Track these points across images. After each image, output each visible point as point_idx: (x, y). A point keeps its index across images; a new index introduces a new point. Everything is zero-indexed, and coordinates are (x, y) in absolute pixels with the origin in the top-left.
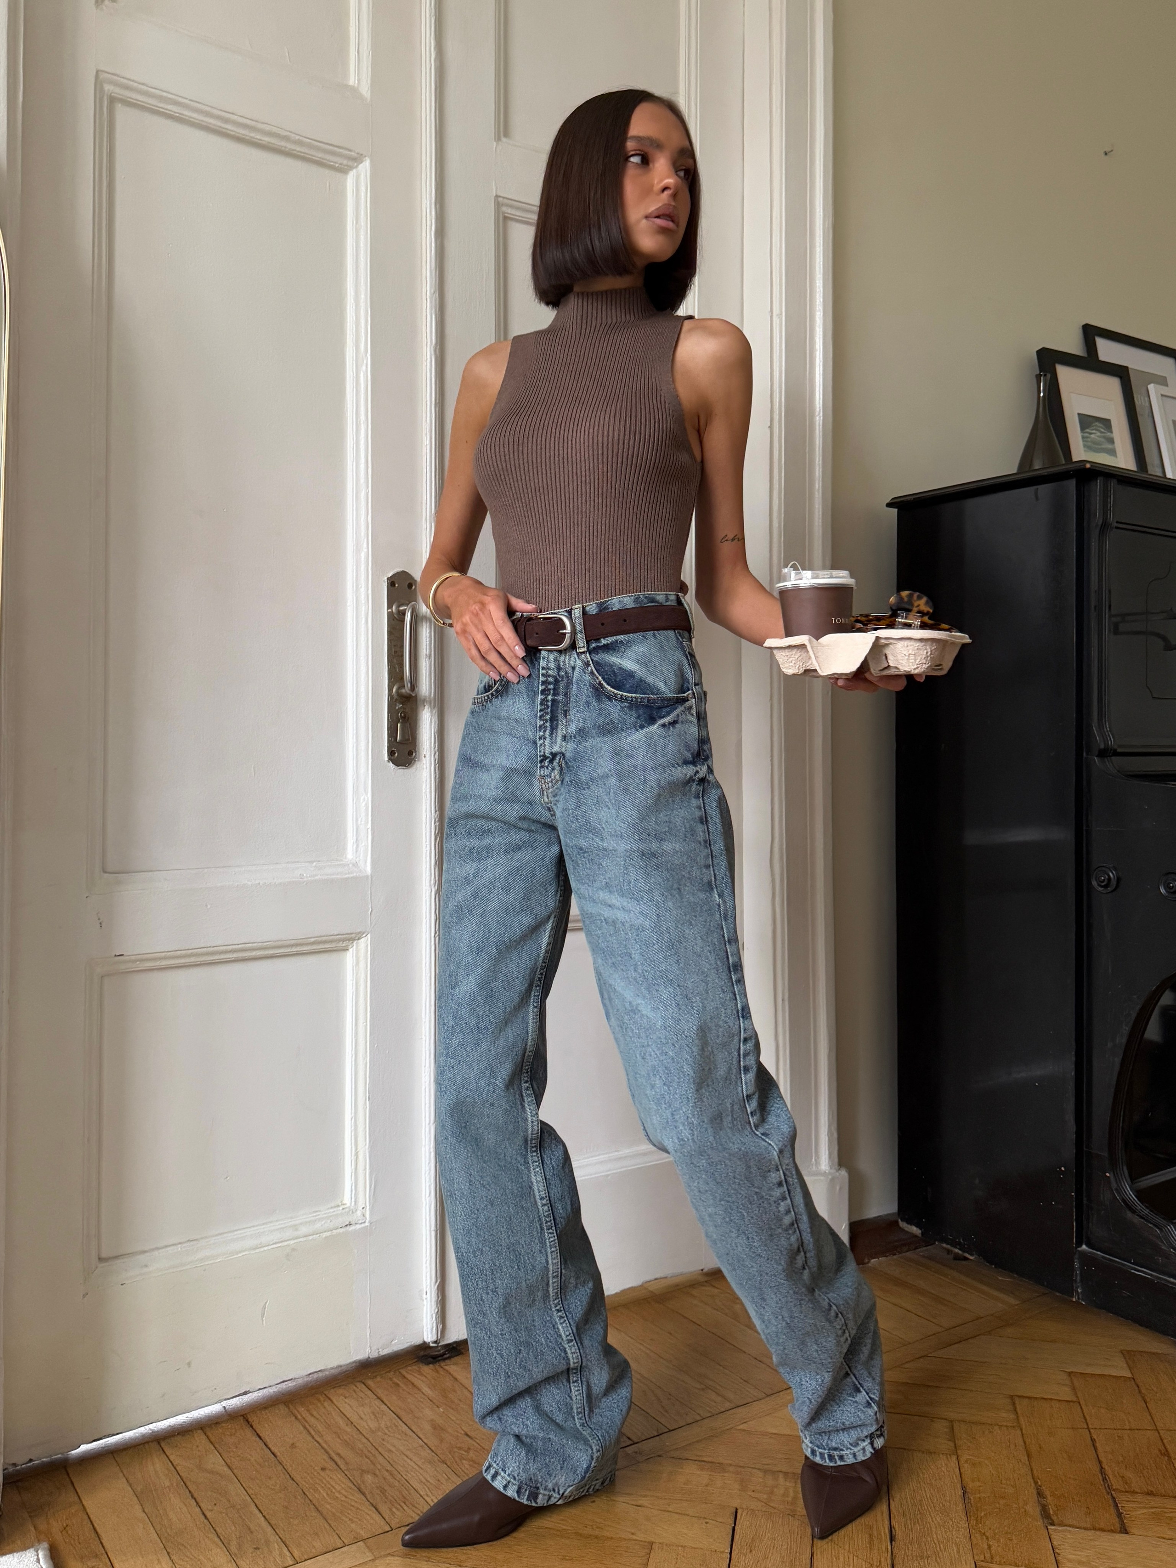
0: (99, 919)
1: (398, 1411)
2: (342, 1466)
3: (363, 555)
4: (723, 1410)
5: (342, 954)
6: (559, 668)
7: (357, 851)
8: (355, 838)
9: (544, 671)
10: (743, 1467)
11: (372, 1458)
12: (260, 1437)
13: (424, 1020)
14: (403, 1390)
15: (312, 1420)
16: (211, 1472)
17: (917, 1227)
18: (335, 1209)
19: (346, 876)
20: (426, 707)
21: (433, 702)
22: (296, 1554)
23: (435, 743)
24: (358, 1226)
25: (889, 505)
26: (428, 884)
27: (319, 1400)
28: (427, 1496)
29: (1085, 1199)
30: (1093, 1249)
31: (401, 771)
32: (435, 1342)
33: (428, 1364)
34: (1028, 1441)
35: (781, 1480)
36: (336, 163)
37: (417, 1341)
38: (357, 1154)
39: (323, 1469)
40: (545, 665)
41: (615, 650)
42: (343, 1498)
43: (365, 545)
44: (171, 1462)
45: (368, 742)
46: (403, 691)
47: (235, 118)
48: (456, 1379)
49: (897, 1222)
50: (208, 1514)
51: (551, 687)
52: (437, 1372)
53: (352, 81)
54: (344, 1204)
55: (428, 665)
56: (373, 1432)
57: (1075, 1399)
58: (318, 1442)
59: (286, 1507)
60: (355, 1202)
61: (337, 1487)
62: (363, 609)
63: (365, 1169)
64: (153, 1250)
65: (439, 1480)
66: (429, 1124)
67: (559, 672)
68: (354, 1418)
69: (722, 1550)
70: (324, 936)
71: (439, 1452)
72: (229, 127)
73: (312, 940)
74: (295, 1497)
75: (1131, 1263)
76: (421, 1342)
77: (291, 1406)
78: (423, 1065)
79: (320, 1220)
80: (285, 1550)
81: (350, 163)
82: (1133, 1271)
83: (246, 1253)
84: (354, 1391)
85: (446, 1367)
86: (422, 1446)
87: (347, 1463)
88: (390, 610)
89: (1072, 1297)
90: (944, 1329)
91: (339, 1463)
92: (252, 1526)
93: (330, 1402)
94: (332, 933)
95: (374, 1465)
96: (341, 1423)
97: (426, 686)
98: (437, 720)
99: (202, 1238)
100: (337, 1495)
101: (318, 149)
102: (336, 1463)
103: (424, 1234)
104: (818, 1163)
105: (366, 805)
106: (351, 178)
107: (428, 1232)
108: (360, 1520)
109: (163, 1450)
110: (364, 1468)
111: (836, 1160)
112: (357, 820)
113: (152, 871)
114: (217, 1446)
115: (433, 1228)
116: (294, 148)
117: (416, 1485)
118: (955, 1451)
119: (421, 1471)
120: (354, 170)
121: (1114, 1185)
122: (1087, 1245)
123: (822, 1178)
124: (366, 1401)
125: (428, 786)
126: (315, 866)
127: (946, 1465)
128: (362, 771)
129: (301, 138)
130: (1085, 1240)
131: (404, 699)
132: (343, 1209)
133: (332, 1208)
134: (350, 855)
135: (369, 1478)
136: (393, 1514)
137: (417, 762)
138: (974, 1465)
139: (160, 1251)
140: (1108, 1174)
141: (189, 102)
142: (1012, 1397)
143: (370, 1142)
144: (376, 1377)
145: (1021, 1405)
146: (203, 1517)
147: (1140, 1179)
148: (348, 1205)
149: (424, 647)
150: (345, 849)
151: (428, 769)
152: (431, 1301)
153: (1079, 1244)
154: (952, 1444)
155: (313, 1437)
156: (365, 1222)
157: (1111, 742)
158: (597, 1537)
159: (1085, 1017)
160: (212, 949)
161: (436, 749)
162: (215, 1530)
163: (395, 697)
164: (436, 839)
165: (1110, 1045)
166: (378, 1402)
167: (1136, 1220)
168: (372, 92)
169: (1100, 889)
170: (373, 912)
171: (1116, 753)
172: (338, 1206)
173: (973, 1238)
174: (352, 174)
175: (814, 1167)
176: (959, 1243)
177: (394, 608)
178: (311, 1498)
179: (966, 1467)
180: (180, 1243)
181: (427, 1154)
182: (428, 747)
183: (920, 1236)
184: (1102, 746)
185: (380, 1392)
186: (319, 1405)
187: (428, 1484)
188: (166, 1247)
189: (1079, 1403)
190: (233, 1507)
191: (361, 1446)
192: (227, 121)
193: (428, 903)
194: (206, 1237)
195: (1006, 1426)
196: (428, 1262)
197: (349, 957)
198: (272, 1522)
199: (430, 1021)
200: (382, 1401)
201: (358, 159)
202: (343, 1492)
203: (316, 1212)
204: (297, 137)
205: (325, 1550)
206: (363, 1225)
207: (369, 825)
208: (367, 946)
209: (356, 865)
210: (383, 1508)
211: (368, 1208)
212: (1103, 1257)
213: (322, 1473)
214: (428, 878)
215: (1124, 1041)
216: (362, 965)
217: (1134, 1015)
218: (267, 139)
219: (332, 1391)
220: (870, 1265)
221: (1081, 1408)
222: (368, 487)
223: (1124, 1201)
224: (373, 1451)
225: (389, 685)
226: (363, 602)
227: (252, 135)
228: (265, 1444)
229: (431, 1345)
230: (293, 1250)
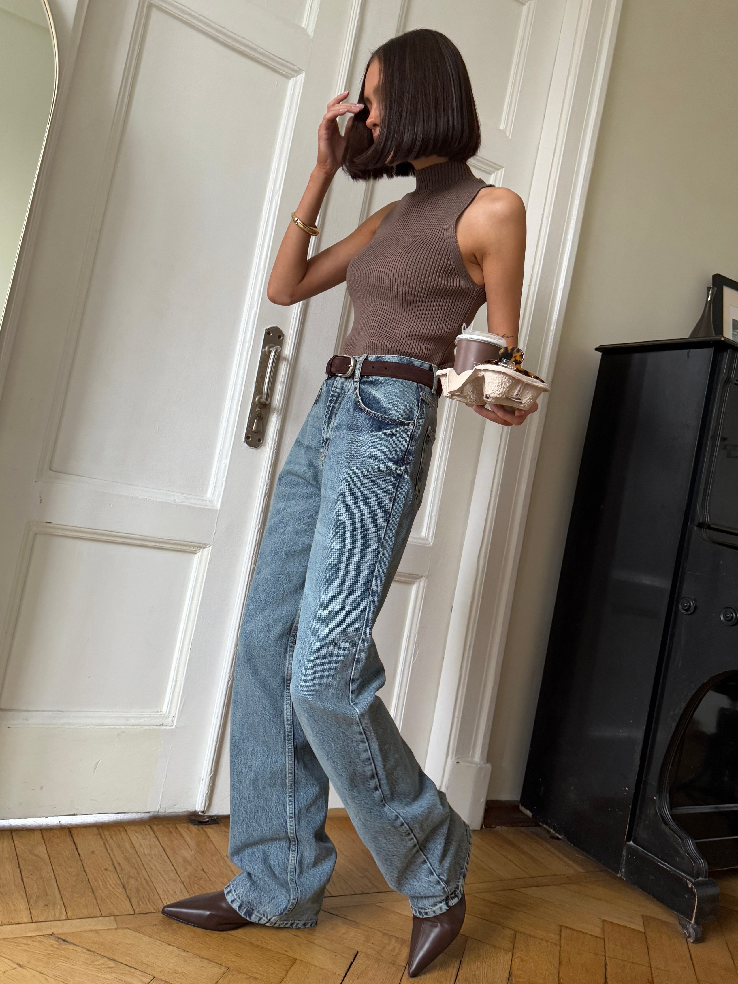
0: (41, 497)
1: (166, 848)
2: (118, 871)
3: (253, 312)
4: (371, 892)
5: (192, 555)
6: (342, 389)
7: (214, 493)
8: (214, 485)
9: (334, 389)
10: (372, 928)
11: (139, 870)
12: (74, 843)
13: (235, 608)
14: (174, 836)
15: (110, 841)
16: (37, 856)
17: (530, 811)
18: (156, 713)
19: (204, 507)
20: (275, 414)
21: (280, 411)
22: (70, 914)
23: (276, 437)
24: (168, 727)
25: (597, 349)
26: (254, 523)
27: (119, 830)
28: (164, 899)
29: (638, 811)
30: (637, 845)
31: (251, 450)
32: (203, 812)
33: (194, 825)
34: (562, 954)
35: (393, 941)
36: (284, 71)
37: (192, 809)
38: (176, 682)
39: (106, 870)
40: (336, 386)
41: (375, 385)
42: (112, 889)
43: (256, 306)
44: (14, 845)
45: (234, 428)
46: (262, 400)
47: (225, 31)
48: (209, 837)
49: (519, 806)
50: (24, 879)
51: (335, 398)
52: (199, 830)
53: (304, 25)
54: (162, 712)
55: (281, 388)
56: (145, 855)
57: (602, 937)
58: (109, 854)
59: (74, 886)
60: (169, 712)
61: (111, 882)
62: (247, 345)
63: (179, 692)
64: (34, 711)
65: (175, 892)
66: (226, 673)
67: (341, 391)
68: (137, 845)
69: (339, 973)
70: (181, 541)
71: (181, 876)
72: (221, 36)
73: (174, 541)
74: (82, 882)
75: (659, 859)
76: (194, 811)
77: (101, 830)
78: (229, 636)
79: (145, 717)
80: (64, 910)
81: (293, 73)
82: (659, 864)
83: (92, 727)
84: (143, 830)
85: (205, 829)
86: (172, 870)
87: (122, 869)
88: (263, 350)
89: (618, 873)
90: (529, 876)
91: (117, 868)
92: (48, 891)
93: (125, 832)
94: (187, 540)
95: (139, 875)
96: (128, 846)
97: (277, 400)
98: (280, 423)
99: (66, 711)
100: (109, 886)
101: (273, 60)
102: (115, 868)
103: (209, 742)
104: (473, 756)
105: (225, 466)
106: (292, 81)
107: (211, 741)
108: (117, 904)
109: (12, 837)
110: (132, 875)
111: (485, 756)
112: (217, 474)
113: (81, 476)
114: (46, 842)
115: (215, 739)
116: (259, 57)
117: (160, 892)
118: (513, 950)
119: (166, 884)
120: (295, 78)
121: (657, 805)
122: (633, 842)
123: (473, 766)
124: (148, 837)
125: (267, 463)
126: (185, 497)
127: (504, 957)
128: (227, 444)
129: (264, 51)
130: (633, 838)
131: (262, 406)
132: (160, 714)
133: (153, 712)
134: (209, 495)
135: (132, 881)
136: (139, 905)
137: (263, 447)
138: (522, 961)
139: (38, 713)
140: (655, 798)
141: (198, 15)
142: (561, 926)
143: (186, 676)
144: (159, 825)
145: (565, 933)
146: (20, 880)
147: (677, 808)
148: (165, 712)
149: (281, 377)
150: (206, 491)
151: (269, 452)
152: (205, 785)
153: (629, 840)
154: (512, 945)
155: (107, 850)
156: (172, 726)
157: (708, 520)
158: (262, 948)
159: (659, 693)
160: (108, 532)
161: (276, 440)
162: (25, 889)
163: (257, 403)
164: (265, 496)
165: (671, 713)
166: (155, 839)
167: (667, 830)
168: (315, 33)
169: (683, 611)
170: (216, 534)
171: (709, 527)
172: (158, 712)
173: (563, 824)
174: (292, 80)
175: (470, 758)
176: (554, 826)
177: (266, 348)
178: (92, 885)
179: (516, 962)
180: (52, 711)
181: (221, 691)
182: (271, 439)
183: (531, 817)
184: (701, 521)
185: (158, 834)
186: (118, 833)
187: (167, 893)
188: (43, 711)
189: (604, 939)
190: (42, 878)
191: (134, 862)
192: (220, 32)
193: (252, 535)
194: (69, 711)
195: (551, 943)
196: (208, 760)
197: (196, 558)
198: (62, 893)
199: (239, 609)
200: (158, 840)
201: (298, 72)
202: (113, 886)
203: (143, 712)
204: (262, 50)
205: (88, 916)
206: (171, 727)
207: (225, 479)
208: (208, 553)
209: (211, 501)
210: (134, 901)
211: (176, 717)
212: (642, 851)
213: (104, 872)
214: (255, 520)
215: (681, 712)
216: (203, 564)
217: (690, 697)
218: (243, 48)
219: (129, 827)
220: (495, 829)
221: (605, 943)
222: (264, 271)
223: (662, 816)
224: (141, 866)
225: (254, 395)
226: (248, 340)
227: (234, 43)
228: (76, 847)
229: (200, 813)
230: (123, 732)
